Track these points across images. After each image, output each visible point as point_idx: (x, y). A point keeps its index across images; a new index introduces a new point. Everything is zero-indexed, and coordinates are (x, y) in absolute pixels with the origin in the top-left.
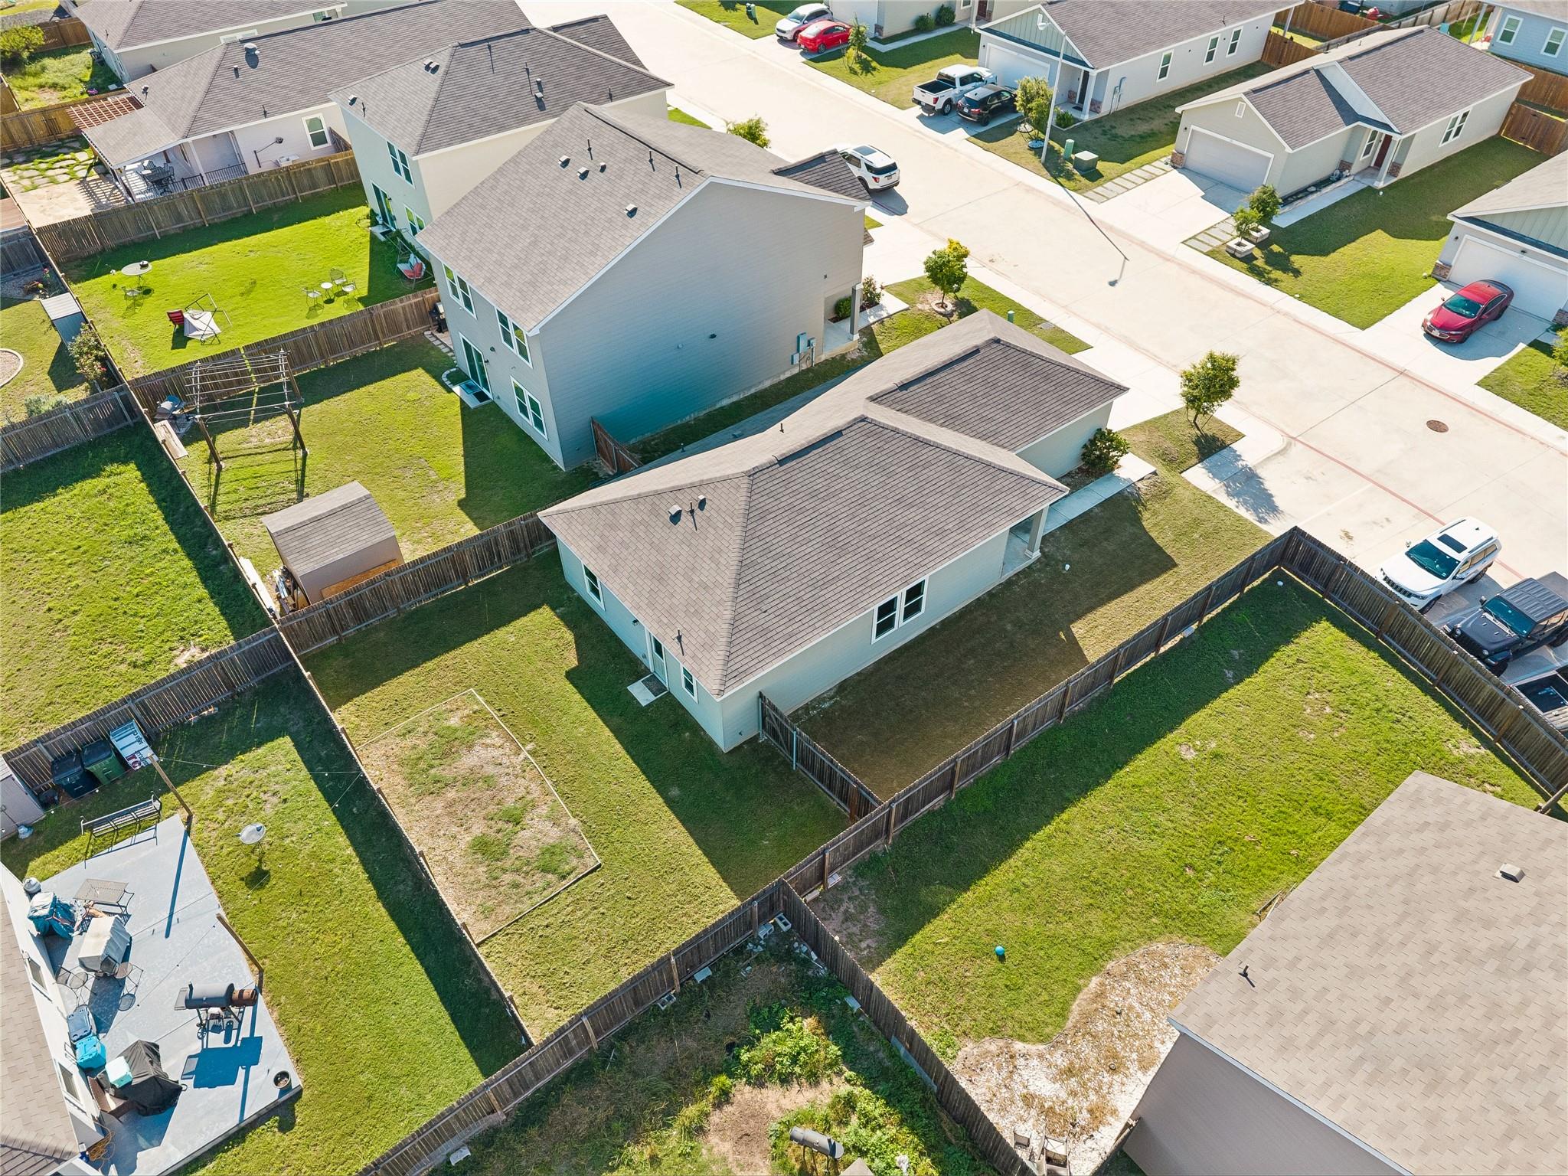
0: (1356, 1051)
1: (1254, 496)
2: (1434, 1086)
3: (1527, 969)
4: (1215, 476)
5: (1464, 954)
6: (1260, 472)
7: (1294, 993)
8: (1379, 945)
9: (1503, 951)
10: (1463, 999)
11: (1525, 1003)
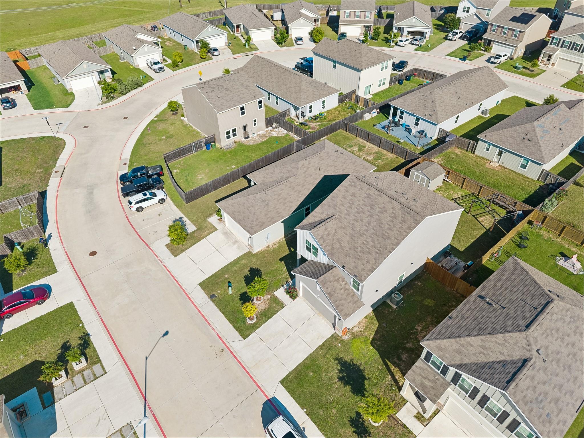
0: (248, 88)
2: (243, 83)
3: (226, 88)
5: (231, 92)
8: (239, 96)
9: (227, 91)
10: (235, 88)
11: (229, 86)
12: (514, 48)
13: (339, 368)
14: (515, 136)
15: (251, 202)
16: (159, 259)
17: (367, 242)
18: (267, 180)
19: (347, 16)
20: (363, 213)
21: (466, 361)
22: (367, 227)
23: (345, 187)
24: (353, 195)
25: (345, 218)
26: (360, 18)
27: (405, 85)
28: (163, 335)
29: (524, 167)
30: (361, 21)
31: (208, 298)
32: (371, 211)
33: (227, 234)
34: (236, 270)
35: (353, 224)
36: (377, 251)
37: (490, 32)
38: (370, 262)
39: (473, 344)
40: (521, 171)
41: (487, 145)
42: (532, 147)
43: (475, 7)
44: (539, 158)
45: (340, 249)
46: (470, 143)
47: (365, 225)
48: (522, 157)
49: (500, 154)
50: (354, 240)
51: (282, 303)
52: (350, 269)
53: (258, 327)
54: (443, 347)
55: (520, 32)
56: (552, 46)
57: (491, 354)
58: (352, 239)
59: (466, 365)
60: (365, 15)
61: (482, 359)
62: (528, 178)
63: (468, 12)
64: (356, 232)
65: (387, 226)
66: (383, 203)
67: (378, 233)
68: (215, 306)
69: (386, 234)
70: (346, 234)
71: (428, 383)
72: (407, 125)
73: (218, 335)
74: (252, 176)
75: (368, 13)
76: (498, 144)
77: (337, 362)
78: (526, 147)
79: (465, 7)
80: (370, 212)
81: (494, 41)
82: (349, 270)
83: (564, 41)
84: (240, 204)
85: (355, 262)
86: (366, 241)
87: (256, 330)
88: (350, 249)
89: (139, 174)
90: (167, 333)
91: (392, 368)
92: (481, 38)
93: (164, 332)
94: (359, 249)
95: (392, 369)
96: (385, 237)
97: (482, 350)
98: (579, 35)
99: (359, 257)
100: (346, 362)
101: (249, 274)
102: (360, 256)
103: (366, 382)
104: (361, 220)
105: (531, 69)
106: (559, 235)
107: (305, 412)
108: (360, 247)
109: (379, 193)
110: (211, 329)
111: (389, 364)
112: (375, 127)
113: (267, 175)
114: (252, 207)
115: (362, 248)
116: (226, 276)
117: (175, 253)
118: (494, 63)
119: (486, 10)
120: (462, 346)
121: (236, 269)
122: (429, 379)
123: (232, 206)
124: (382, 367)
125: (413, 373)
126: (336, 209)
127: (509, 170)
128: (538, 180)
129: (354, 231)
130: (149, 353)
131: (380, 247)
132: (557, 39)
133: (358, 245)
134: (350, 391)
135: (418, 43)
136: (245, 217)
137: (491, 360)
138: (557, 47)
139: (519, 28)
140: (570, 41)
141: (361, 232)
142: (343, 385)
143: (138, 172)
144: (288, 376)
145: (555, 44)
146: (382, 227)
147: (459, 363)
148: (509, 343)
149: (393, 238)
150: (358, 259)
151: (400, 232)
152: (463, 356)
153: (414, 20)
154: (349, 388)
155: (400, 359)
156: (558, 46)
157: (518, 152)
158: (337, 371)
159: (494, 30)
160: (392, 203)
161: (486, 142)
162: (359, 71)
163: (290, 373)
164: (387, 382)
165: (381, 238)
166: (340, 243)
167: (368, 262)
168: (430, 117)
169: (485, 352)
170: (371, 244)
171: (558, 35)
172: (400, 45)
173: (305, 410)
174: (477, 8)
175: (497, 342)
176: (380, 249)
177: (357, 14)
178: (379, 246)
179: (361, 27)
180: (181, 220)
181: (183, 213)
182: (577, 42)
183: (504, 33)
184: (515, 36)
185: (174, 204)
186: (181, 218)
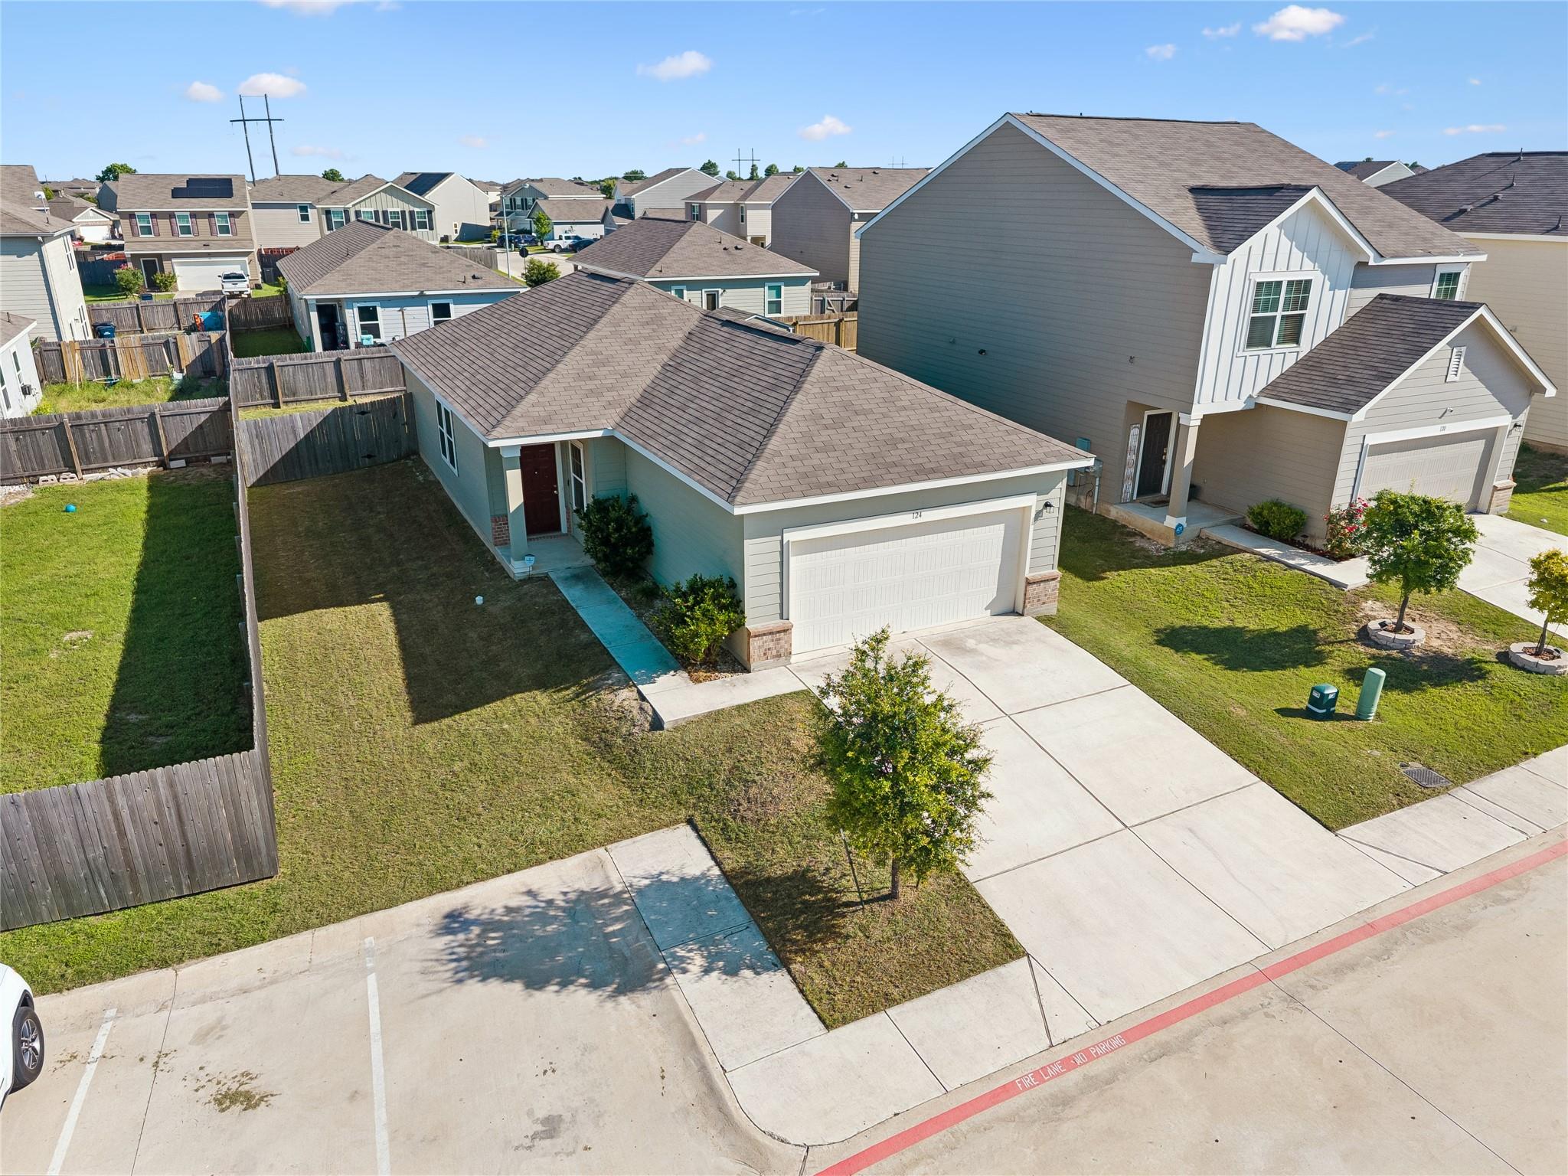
1: (548, 948)
4: (659, 885)
6: (638, 1003)
12: (246, 259)
14: (706, 252)
16: (1041, 1077)
29: (775, 307)
42: (760, 258)
55: (232, 215)
74: (520, 423)
78: (750, 260)
81: (169, 256)
83: (358, 213)
98: (384, 191)
117: (975, 940)
132: (338, 213)
139: (220, 207)
140: (372, 209)
157: (754, 273)
159: (146, 230)
171: (335, 203)
180: (489, 926)
181: (392, 902)
182: (389, 210)
183: (186, 230)
184: (225, 230)
185: (164, 964)
186: (454, 921)
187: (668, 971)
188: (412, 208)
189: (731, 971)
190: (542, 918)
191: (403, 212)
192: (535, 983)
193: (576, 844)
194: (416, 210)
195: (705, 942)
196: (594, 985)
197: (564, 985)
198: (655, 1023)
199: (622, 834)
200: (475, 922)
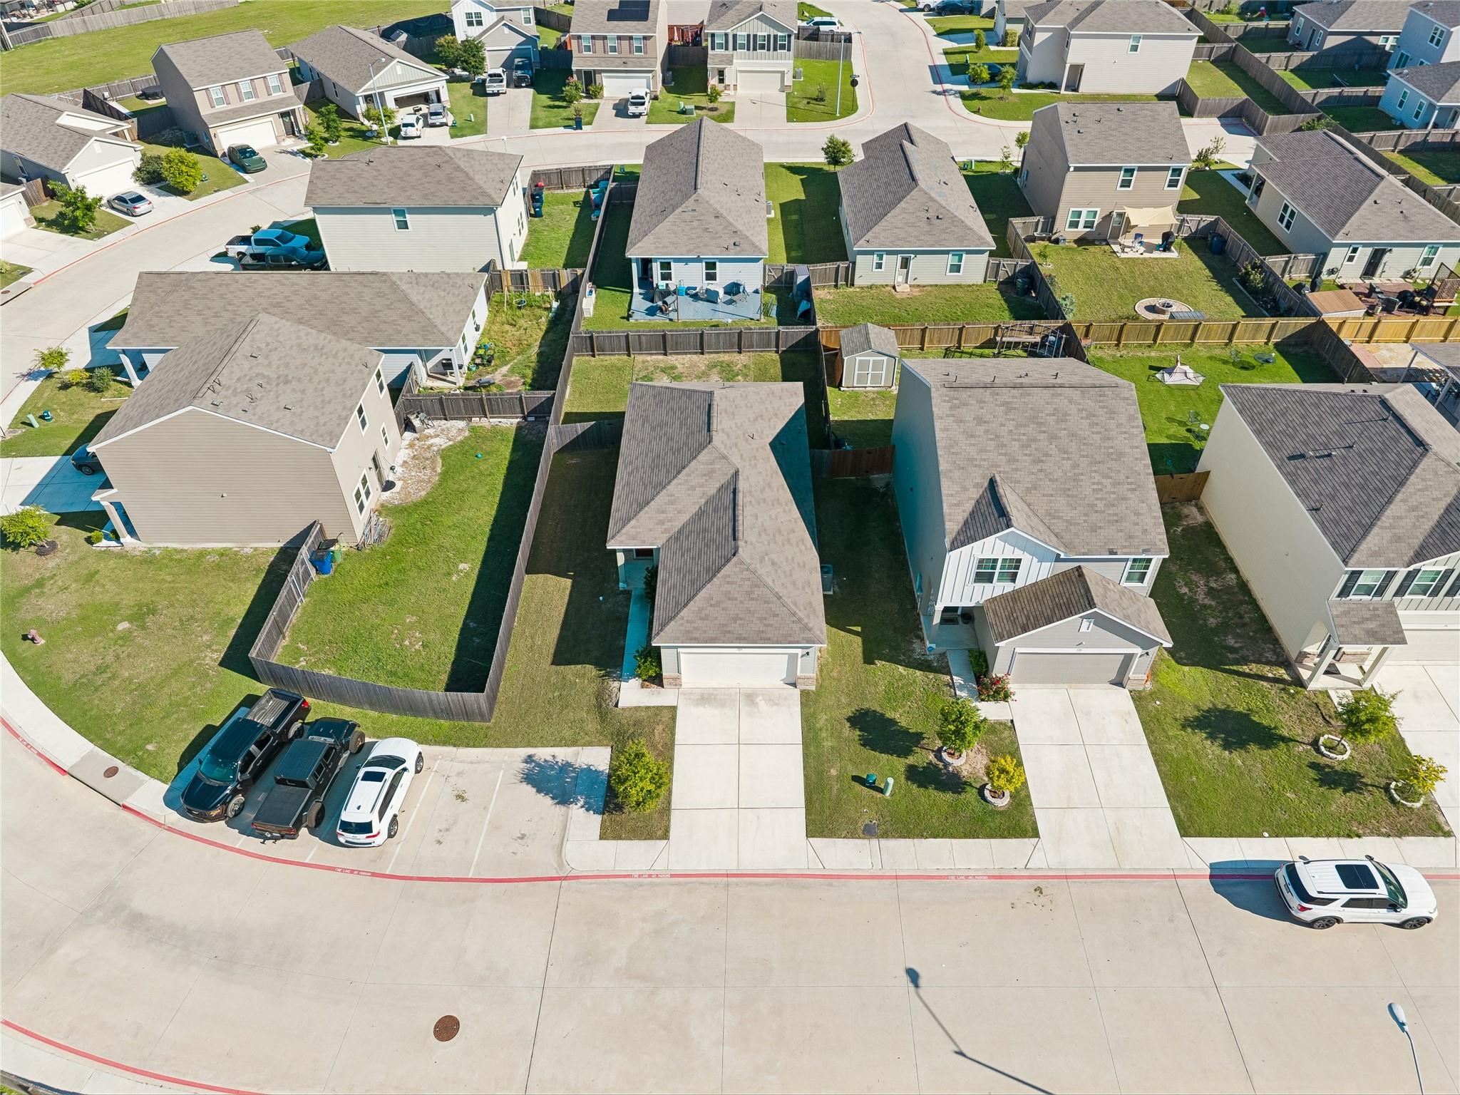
0: (325, 351)
1: (548, 779)
2: (300, 345)
3: (278, 378)
4: (588, 769)
5: (299, 380)
6: (560, 809)
7: (349, 363)
8: (328, 380)
9: (286, 382)
10: (296, 367)
11: (278, 368)
12: (650, 75)
13: (1205, 735)
14: (913, 220)
15: (743, 580)
16: (640, 876)
17: (1098, 483)
18: (674, 524)
19: (220, 101)
20: (1034, 440)
21: (1416, 543)
22: (1068, 459)
23: (948, 416)
24: (980, 421)
25: (1016, 470)
26: (257, 97)
27: (550, 215)
28: (911, 985)
29: (956, 268)
30: (262, 104)
31: (866, 841)
32: (1043, 429)
33: (706, 698)
34: (832, 748)
35: (1040, 471)
36: (1129, 487)
37: (580, 55)
38: (1141, 511)
39: (1399, 514)
40: (953, 278)
41: (875, 258)
42: (953, 229)
43: (491, 10)
44: (977, 242)
45: (1072, 527)
46: (837, 269)
47: (1063, 459)
48: (947, 252)
49: (905, 264)
50: (1073, 496)
51: (1001, 723)
52: (1125, 547)
53: (1028, 796)
54: (1377, 549)
55: (645, 38)
56: (717, 51)
57: (1428, 510)
58: (1068, 496)
59: (1422, 547)
60: (267, 87)
61: (1428, 525)
62: (969, 286)
63: (480, 23)
64: (1063, 480)
65: (1097, 437)
66: (1048, 403)
67: (1098, 458)
68: (902, 841)
69: (1111, 450)
70: (1052, 495)
71: (1372, 625)
72: (689, 288)
73: (990, 877)
74: (622, 538)
75: (273, 81)
76: (897, 246)
77: (1189, 730)
78: (944, 231)
79: (469, 15)
80: (1044, 432)
81: (601, 72)
82: (1125, 550)
83: (735, 36)
84: (720, 602)
85: (1121, 531)
86: (1094, 484)
87: (1031, 804)
88: (1086, 515)
89: (253, 748)
90: (913, 976)
91: (1245, 669)
92: (570, 73)
93: (905, 979)
94: (1100, 505)
95: (1247, 671)
96: (1114, 457)
97: (1416, 513)
98: (757, 18)
99: (1115, 518)
100: (1197, 718)
101: (859, 733)
102: (1116, 515)
103: (1256, 718)
104: (1047, 455)
105: (711, 105)
106: (1117, 345)
107: (1270, 836)
108: (1097, 499)
109: (1020, 391)
110: (965, 882)
111: (1235, 668)
112: (631, 320)
113: (663, 512)
114: (757, 586)
115: (1102, 499)
116: (833, 772)
117: (657, 829)
118: (640, 115)
119: (519, 9)
120: (1392, 527)
121: (830, 744)
122: (1367, 619)
123: (701, 619)
124: (1234, 681)
125: (1344, 629)
126: (980, 466)
127: (931, 286)
128: (985, 281)
129: (1057, 480)
130: (947, 1038)
131: (1127, 477)
132: (720, 35)
133: (1092, 499)
134: (1260, 749)
135: (444, 120)
136: (761, 619)
137: (1436, 517)
138: (727, 52)
139: (638, 31)
140: (746, 34)
141: (1069, 474)
142: (1243, 751)
143: (248, 744)
144: (1176, 816)
145: (721, 46)
146: (1092, 445)
147: (1411, 553)
148: (1430, 480)
149: (1127, 450)
150: (1117, 521)
151: (1125, 433)
152: (1407, 541)
153: (399, 67)
154: (1253, 747)
155: (1233, 650)
156: (727, 49)
157: (941, 246)
158: (1209, 742)
159: (588, 49)
160: (1060, 395)
161: (871, 253)
162: (489, 210)
163: (1174, 809)
164: (1273, 692)
165: (1111, 462)
166: (1059, 518)
167: (1137, 514)
168: (738, 248)
169: (1421, 513)
170: (1106, 482)
171: (719, 28)
172: (410, 134)
173: (1266, 834)
174: (497, 11)
175: (1419, 490)
176: (1129, 480)
177: (245, 87)
178: (1122, 477)
179: (271, 119)
180: (538, 765)
181: (516, 747)
182: (759, 34)
183: (613, 49)
184: (639, 49)
185: (455, 746)
186: (529, 759)
187: (572, 803)
188: (776, 33)
189: (588, 810)
190: (552, 767)
191: (769, 36)
192: (539, 791)
193: (574, 743)
194: (780, 34)
195: (588, 797)
196: (553, 798)
197: (546, 794)
198: (561, 818)
199: (590, 744)
200: (534, 761)
